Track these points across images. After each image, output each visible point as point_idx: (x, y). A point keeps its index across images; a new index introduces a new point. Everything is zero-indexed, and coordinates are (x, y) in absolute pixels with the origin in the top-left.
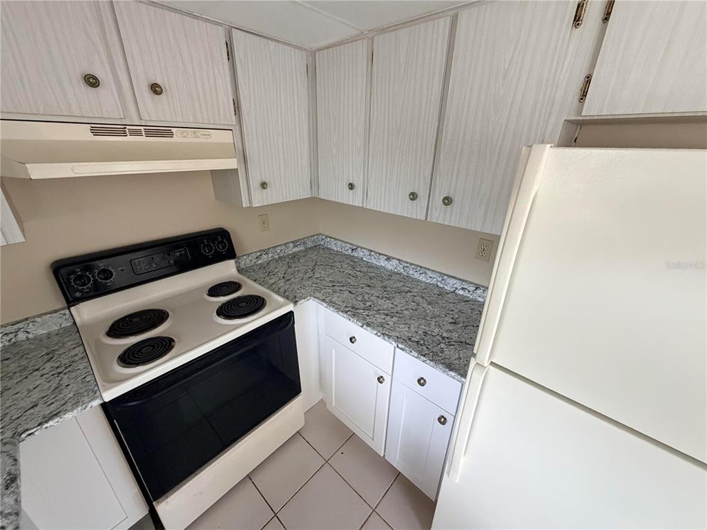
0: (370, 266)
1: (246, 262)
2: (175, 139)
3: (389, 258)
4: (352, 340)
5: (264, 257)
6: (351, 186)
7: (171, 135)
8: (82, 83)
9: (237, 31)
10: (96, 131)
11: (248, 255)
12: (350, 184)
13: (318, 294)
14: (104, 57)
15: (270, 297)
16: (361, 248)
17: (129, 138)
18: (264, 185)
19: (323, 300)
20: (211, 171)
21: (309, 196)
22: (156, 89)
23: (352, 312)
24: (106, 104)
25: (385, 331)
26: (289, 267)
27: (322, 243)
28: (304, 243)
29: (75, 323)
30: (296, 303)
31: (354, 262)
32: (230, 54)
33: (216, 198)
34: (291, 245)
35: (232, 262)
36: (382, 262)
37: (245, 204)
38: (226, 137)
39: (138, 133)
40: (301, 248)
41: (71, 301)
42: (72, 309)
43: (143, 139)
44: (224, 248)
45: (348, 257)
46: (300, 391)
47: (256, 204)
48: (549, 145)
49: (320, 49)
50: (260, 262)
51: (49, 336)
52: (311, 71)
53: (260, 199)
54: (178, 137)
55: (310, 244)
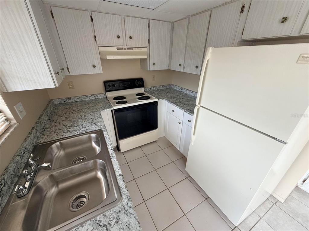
0: (186, 94)
1: (147, 89)
2: (133, 50)
3: (192, 92)
4: (173, 111)
5: (153, 89)
6: (180, 65)
7: (132, 49)
8: (117, 37)
9: (151, 20)
10: (118, 49)
11: (148, 87)
12: (180, 64)
13: (166, 98)
14: (121, 31)
15: (152, 97)
16: (184, 88)
17: (124, 50)
18: (154, 64)
19: (167, 100)
20: (140, 59)
21: (168, 69)
22: (131, 38)
23: (175, 103)
24: (120, 43)
25: (182, 108)
26: (159, 92)
27: (172, 87)
28: (166, 86)
29: (106, 97)
30: (159, 99)
31: (181, 93)
32: (149, 27)
33: (141, 68)
34: (161, 86)
35: (143, 88)
36: (190, 93)
37: (148, 70)
38: (145, 50)
39: (125, 49)
40: (165, 88)
41: (107, 91)
42: (106, 93)
43: (126, 50)
44: (141, 83)
45: (179, 91)
46: (157, 128)
47: (151, 70)
48: (211, 48)
49: (175, 22)
50: (151, 90)
51: (101, 98)
52: (172, 28)
53: (152, 68)
54: (134, 50)
55: (168, 87)
